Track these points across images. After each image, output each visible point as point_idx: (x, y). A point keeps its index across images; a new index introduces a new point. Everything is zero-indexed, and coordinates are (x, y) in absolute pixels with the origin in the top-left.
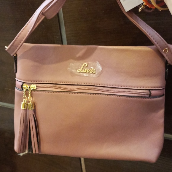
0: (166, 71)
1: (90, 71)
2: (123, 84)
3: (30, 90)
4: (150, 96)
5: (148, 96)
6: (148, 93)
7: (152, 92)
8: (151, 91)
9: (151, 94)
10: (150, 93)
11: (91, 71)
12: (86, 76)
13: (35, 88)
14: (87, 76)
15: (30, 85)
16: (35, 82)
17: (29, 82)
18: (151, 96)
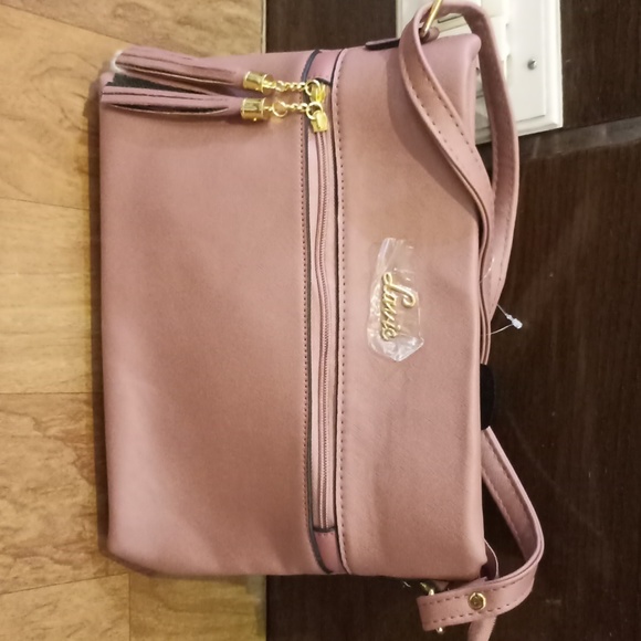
0: (405, 580)
1: (391, 317)
2: (350, 437)
3: (308, 110)
4: (315, 530)
5: (316, 523)
6: (325, 521)
7: (331, 536)
8: (334, 532)
9: (323, 535)
10: (326, 530)
11: (391, 321)
12: (369, 305)
13: (315, 129)
14: (372, 310)
15: (325, 111)
16: (335, 124)
17: (334, 105)
18: (316, 534)
